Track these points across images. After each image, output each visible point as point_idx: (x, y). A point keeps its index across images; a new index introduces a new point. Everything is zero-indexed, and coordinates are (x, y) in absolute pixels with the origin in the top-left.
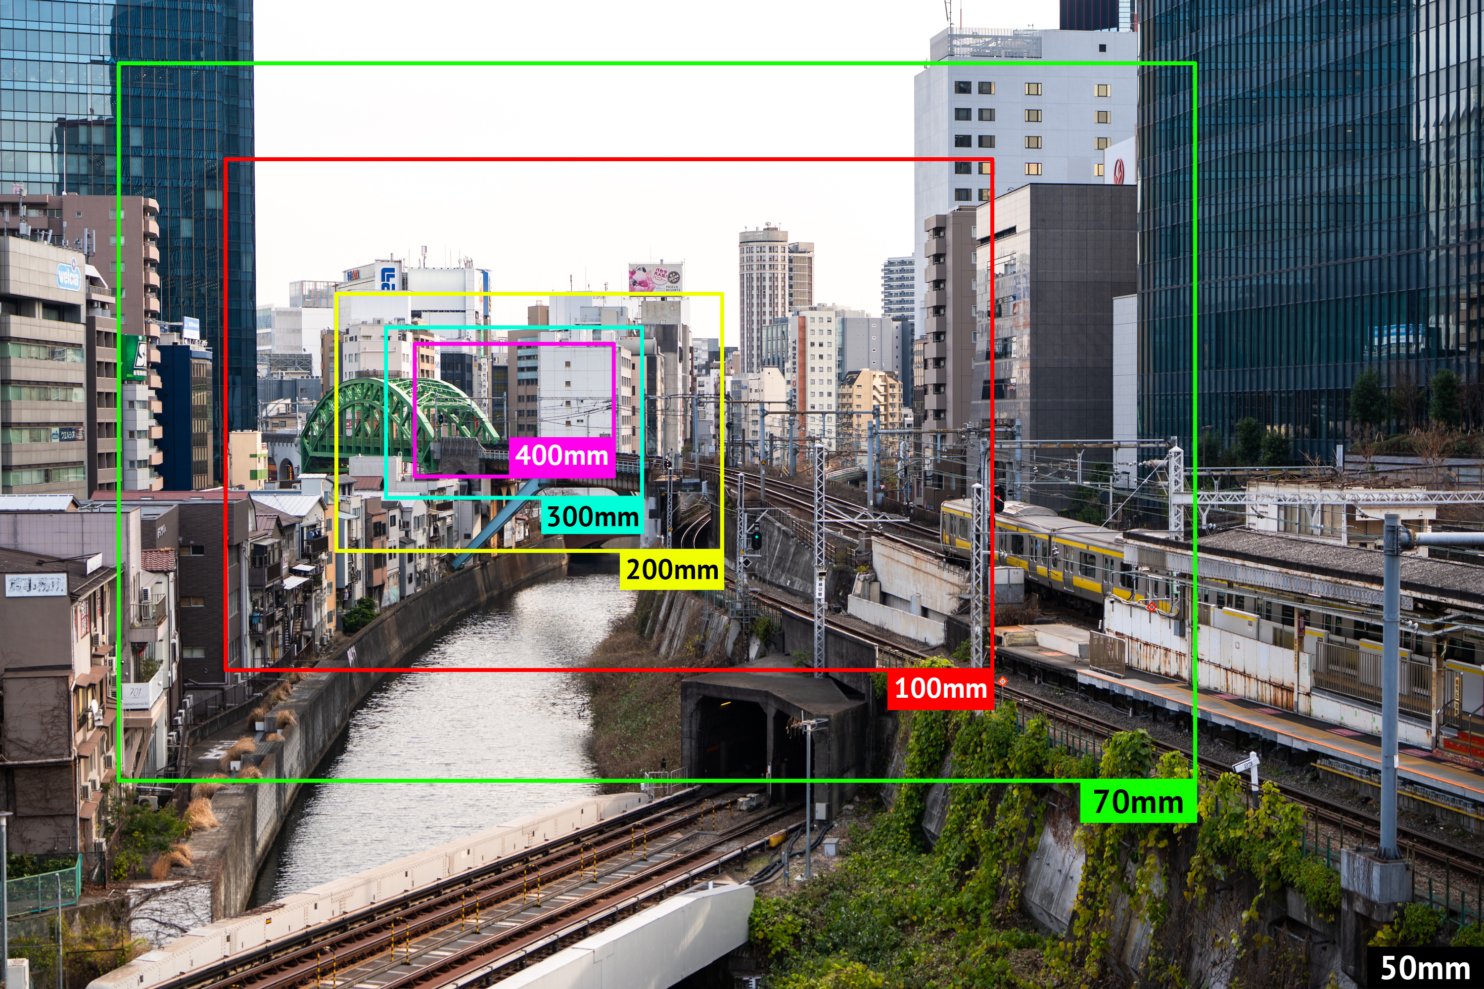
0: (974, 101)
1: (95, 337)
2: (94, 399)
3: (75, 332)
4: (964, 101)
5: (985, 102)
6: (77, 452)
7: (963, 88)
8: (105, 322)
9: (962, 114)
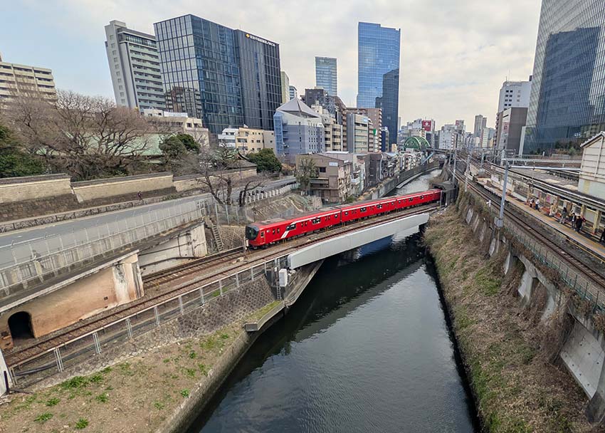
0: (509, 94)
1: (369, 129)
2: (369, 138)
3: (366, 128)
4: (507, 93)
5: (511, 94)
6: (366, 146)
7: (507, 91)
8: (371, 127)
9: (507, 96)
